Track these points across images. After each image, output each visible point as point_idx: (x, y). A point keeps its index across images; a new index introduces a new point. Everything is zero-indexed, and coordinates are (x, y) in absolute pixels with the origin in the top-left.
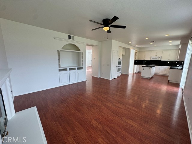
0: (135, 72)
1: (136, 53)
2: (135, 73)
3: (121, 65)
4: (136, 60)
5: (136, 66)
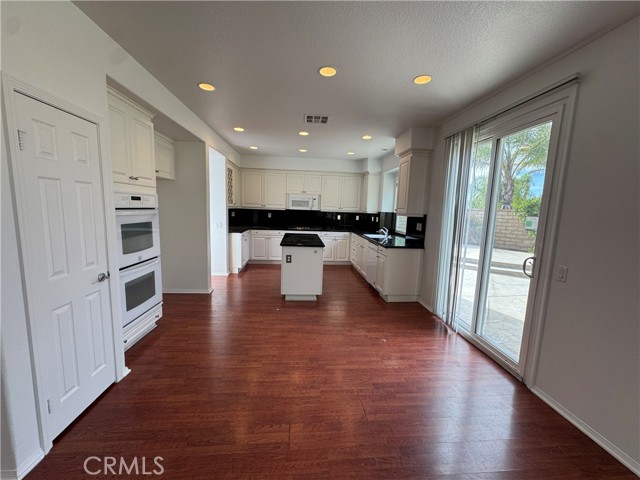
0: (238, 265)
1: (230, 172)
2: (236, 271)
3: (155, 250)
4: (232, 206)
5: (237, 237)
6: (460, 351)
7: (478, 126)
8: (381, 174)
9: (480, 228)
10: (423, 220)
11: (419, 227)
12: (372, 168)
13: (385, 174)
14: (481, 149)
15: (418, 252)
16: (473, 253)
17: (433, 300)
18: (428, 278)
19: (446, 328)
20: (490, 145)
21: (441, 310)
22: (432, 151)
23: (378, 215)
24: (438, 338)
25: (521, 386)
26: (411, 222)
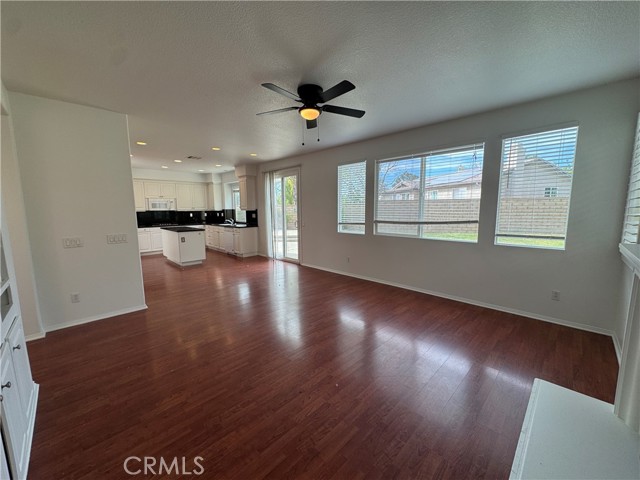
6: (280, 266)
7: (275, 171)
8: (221, 184)
9: (281, 213)
10: (256, 212)
11: (254, 216)
12: (215, 181)
13: (225, 185)
14: (277, 180)
15: (255, 229)
16: (280, 233)
17: (267, 254)
18: (262, 242)
19: (274, 259)
20: (280, 180)
21: (270, 255)
22: (256, 177)
23: (223, 211)
24: (270, 263)
25: (299, 265)
26: (249, 214)
